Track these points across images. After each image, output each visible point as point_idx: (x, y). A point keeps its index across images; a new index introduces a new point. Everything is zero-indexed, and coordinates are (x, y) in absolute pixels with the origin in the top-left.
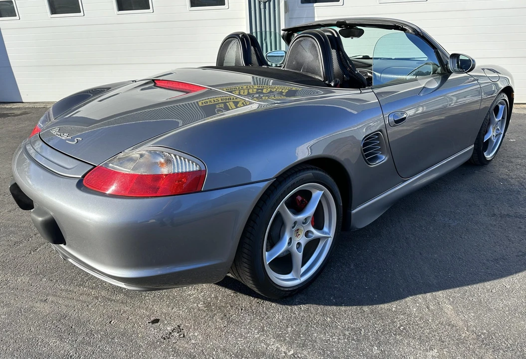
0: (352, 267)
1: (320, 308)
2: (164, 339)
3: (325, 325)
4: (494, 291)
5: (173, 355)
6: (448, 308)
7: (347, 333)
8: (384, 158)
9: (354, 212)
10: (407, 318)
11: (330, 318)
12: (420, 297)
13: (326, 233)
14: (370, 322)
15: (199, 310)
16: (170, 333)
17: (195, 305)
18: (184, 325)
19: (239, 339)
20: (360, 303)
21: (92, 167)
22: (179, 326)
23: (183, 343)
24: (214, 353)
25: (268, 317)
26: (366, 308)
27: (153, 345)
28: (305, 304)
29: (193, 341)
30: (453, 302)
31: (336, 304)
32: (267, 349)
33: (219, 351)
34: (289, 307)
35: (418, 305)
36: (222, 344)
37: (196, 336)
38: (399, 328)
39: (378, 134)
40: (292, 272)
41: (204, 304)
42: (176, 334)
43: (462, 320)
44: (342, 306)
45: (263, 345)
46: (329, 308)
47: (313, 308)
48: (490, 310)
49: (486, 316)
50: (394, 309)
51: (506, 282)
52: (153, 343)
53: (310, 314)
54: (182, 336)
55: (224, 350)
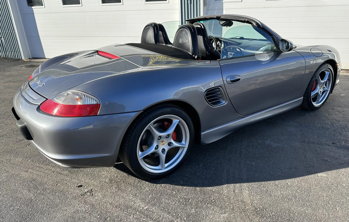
0: (201, 166)
1: (172, 186)
2: (82, 195)
3: (171, 195)
4: (279, 186)
5: (84, 203)
6: (246, 193)
7: (181, 200)
8: (224, 103)
9: (202, 133)
10: (219, 196)
11: (176, 192)
12: (232, 186)
13: (183, 145)
14: (197, 196)
15: (105, 182)
16: (86, 193)
17: (104, 180)
18: (95, 190)
19: (121, 199)
20: (196, 186)
21: (46, 99)
22: (91, 190)
23: (91, 198)
24: (105, 204)
25: (141, 189)
26: (198, 189)
27: (75, 198)
28: (164, 184)
29: (96, 198)
30: (250, 190)
31: (182, 185)
32: (134, 205)
33: (108, 204)
34: (155, 185)
35: (229, 189)
36: (111, 201)
37: (99, 195)
38: (212, 200)
39: (218, 88)
40: (160, 165)
41: (109, 179)
42: (89, 194)
43: (251, 200)
44: (185, 186)
45: (132, 203)
46: (177, 187)
47: (168, 186)
48: (271, 196)
49: (266, 199)
50: (214, 190)
51: (289, 181)
52: (75, 197)
53: (165, 189)
54: (91, 195)
55: (111, 204)
